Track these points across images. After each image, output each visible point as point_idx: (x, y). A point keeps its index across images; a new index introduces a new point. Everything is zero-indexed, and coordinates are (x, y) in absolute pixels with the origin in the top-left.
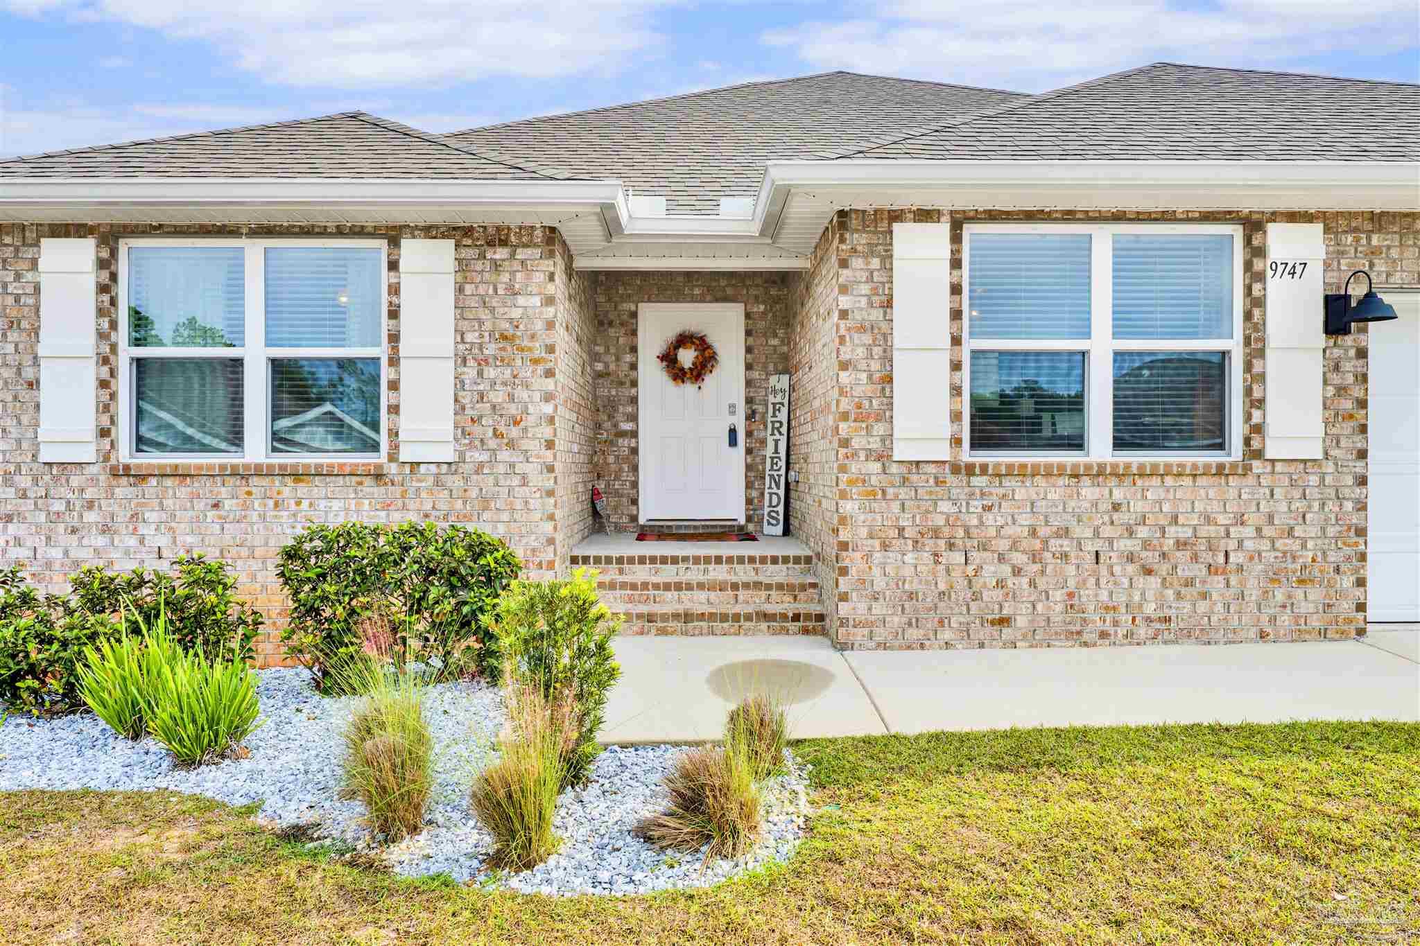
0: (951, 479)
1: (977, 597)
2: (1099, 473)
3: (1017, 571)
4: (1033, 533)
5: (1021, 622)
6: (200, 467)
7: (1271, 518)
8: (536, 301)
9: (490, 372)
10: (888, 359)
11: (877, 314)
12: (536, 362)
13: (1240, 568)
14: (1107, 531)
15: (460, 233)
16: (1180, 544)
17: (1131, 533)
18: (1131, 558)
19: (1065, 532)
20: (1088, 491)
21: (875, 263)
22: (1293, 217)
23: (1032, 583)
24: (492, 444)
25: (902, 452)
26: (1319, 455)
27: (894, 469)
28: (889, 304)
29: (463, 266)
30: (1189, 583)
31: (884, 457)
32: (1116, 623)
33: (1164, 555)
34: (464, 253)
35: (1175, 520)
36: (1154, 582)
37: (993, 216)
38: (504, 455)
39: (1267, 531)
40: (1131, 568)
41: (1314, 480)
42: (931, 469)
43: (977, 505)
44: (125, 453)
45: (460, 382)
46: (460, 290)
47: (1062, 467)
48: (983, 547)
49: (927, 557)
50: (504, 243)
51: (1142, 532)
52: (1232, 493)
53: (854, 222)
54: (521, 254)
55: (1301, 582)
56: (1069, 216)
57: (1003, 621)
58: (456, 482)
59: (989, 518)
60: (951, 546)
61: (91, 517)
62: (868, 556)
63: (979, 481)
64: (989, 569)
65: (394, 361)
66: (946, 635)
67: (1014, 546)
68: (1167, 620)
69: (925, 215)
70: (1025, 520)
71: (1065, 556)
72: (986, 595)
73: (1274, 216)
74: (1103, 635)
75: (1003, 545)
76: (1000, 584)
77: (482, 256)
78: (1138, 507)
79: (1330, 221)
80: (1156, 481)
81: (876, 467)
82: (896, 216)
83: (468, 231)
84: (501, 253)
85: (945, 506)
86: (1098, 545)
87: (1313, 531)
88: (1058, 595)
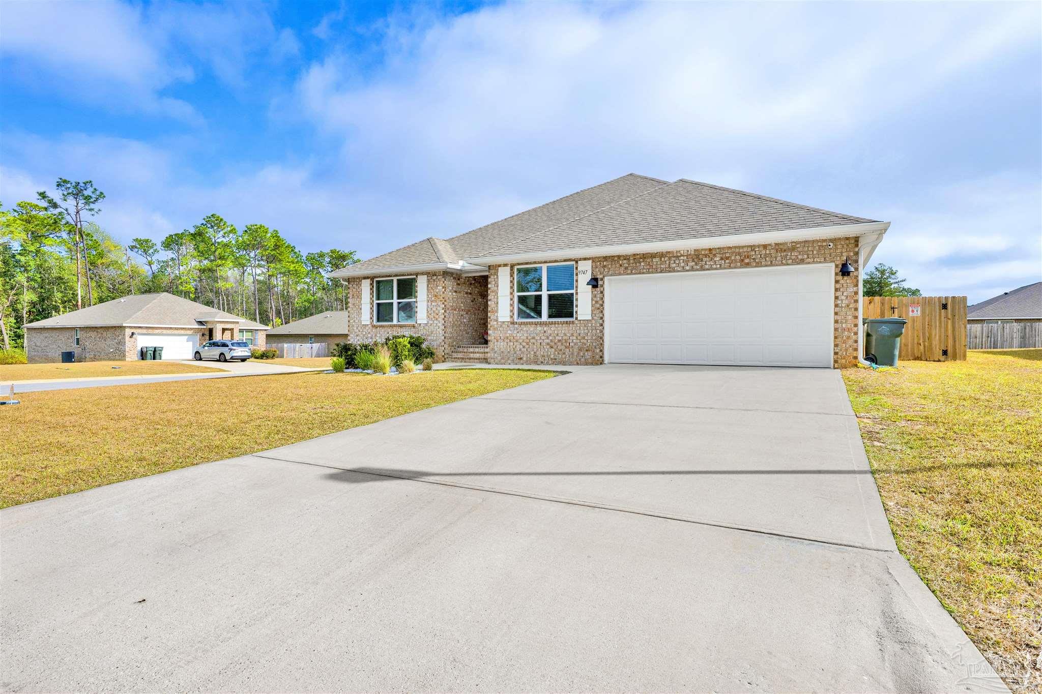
0: (511, 326)
1: (515, 353)
2: (545, 324)
3: (524, 347)
4: (527, 338)
5: (524, 359)
6: (385, 325)
7: (579, 334)
8: (441, 287)
9: (433, 304)
10: (497, 298)
11: (496, 288)
12: (441, 301)
13: (572, 347)
14: (543, 338)
15: (427, 273)
16: (559, 341)
17: (548, 338)
18: (548, 344)
19: (534, 338)
20: (539, 328)
21: (496, 276)
22: (585, 259)
23: (527, 350)
24: (433, 319)
25: (500, 320)
26: (590, 318)
27: (499, 323)
28: (498, 286)
29: (428, 281)
30: (561, 350)
31: (497, 321)
32: (544, 360)
33: (555, 343)
34: (429, 278)
35: (558, 335)
36: (553, 350)
37: (519, 264)
38: (435, 322)
39: (579, 338)
40: (548, 347)
41: (590, 325)
42: (506, 323)
43: (515, 332)
44: (375, 323)
45: (428, 306)
46: (428, 286)
47: (532, 322)
48: (517, 341)
49: (505, 343)
50: (435, 275)
51: (551, 338)
52: (571, 328)
53: (491, 268)
54: (439, 277)
55: (587, 350)
56: (535, 263)
57: (521, 359)
58: (427, 328)
59: (518, 334)
60: (510, 341)
61: (369, 335)
62: (494, 343)
63: (516, 326)
64: (518, 346)
65: (416, 302)
66: (509, 362)
67: (523, 341)
68: (556, 359)
69: (505, 265)
70: (526, 335)
71: (534, 344)
72: (517, 352)
73: (580, 260)
74: (542, 362)
75: (521, 341)
76: (520, 350)
77: (432, 278)
78: (549, 332)
79: (594, 259)
80: (553, 326)
81: (495, 323)
82: (500, 266)
83: (429, 273)
84: (435, 277)
85: (509, 332)
86: (541, 341)
87: (590, 338)
88: (532, 353)
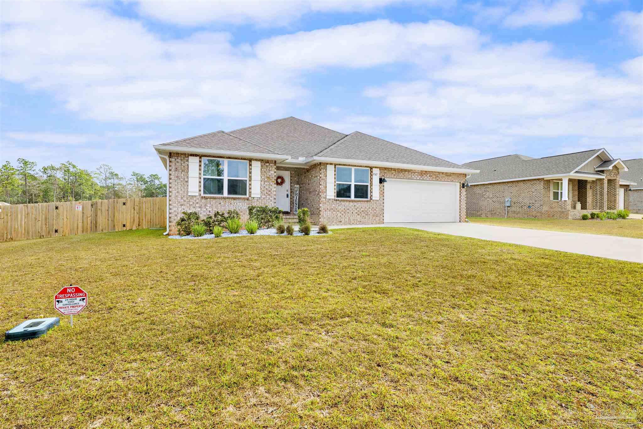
0: (334, 202)
1: (337, 218)
2: (353, 201)
3: (342, 215)
4: (344, 209)
5: (343, 222)
6: (217, 197)
7: (373, 208)
8: (273, 172)
9: (266, 183)
10: (326, 184)
11: (325, 178)
12: (273, 182)
13: (369, 214)
14: (354, 209)
15: (261, 160)
16: (362, 211)
17: (356, 209)
18: (357, 213)
19: (348, 209)
20: (351, 204)
21: (325, 170)
22: (376, 167)
23: (344, 216)
24: (266, 195)
25: (328, 197)
26: (378, 199)
27: (327, 200)
28: (326, 176)
29: (262, 166)
30: (363, 216)
31: (325, 198)
32: (355, 222)
33: (360, 213)
34: (262, 164)
35: (362, 208)
36: (359, 216)
37: (340, 165)
38: (268, 197)
39: (373, 209)
40: (357, 214)
41: (378, 203)
42: (331, 200)
43: (337, 205)
44: (202, 195)
45: (261, 185)
46: (261, 170)
47: (348, 200)
48: (338, 211)
49: (331, 213)
50: (268, 163)
51: (358, 209)
52: (368, 204)
53: (322, 164)
54: (271, 165)
55: (377, 216)
56: (349, 165)
57: (341, 222)
58: (260, 201)
59: (339, 207)
60: (334, 211)
61: (197, 205)
62: (324, 212)
63: (338, 202)
64: (339, 214)
65: (250, 181)
66: (333, 223)
67: (342, 211)
68: (361, 221)
69: (331, 164)
70: (344, 207)
71: (348, 213)
72: (339, 218)
73: (374, 167)
74: (353, 223)
75: (341, 211)
76: (340, 216)
77: (265, 164)
78: (357, 206)
79: (381, 169)
80: (359, 202)
81: (324, 199)
82: (327, 164)
83: (262, 160)
84: (268, 164)
85: (333, 205)
86: (353, 211)
87: (378, 210)
88: (348, 218)
